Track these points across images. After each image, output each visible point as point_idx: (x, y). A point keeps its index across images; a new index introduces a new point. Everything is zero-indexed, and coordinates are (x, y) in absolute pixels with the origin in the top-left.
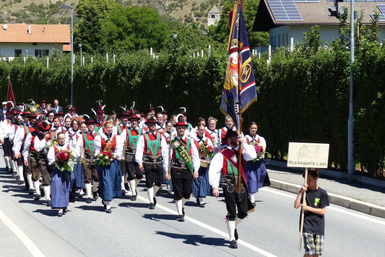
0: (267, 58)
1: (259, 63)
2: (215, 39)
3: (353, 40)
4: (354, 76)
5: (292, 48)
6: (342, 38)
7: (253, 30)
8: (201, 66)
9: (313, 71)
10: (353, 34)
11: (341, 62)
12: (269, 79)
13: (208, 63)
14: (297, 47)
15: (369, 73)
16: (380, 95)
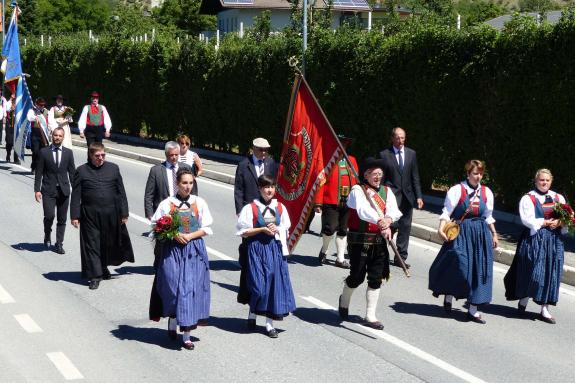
0: (215, 44)
1: (208, 50)
2: (160, 22)
3: (306, 27)
4: (306, 65)
5: (241, 34)
6: (294, 23)
7: (200, 13)
8: (145, 51)
9: (264, 59)
10: (305, 21)
11: (293, 50)
12: (217, 66)
13: (152, 48)
14: (246, 32)
15: (322, 62)
16: (333, 85)
